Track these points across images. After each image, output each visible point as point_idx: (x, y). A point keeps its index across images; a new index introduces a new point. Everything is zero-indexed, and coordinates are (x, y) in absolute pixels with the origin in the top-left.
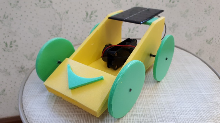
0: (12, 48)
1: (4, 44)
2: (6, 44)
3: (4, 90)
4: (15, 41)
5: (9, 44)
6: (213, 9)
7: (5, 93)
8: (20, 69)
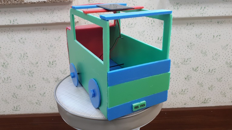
0: (53, 65)
1: (49, 63)
2: (50, 62)
3: (45, 94)
4: (55, 61)
5: (51, 62)
6: (194, 45)
7: (45, 95)
8: (56, 80)
